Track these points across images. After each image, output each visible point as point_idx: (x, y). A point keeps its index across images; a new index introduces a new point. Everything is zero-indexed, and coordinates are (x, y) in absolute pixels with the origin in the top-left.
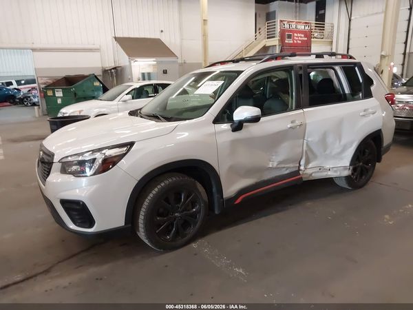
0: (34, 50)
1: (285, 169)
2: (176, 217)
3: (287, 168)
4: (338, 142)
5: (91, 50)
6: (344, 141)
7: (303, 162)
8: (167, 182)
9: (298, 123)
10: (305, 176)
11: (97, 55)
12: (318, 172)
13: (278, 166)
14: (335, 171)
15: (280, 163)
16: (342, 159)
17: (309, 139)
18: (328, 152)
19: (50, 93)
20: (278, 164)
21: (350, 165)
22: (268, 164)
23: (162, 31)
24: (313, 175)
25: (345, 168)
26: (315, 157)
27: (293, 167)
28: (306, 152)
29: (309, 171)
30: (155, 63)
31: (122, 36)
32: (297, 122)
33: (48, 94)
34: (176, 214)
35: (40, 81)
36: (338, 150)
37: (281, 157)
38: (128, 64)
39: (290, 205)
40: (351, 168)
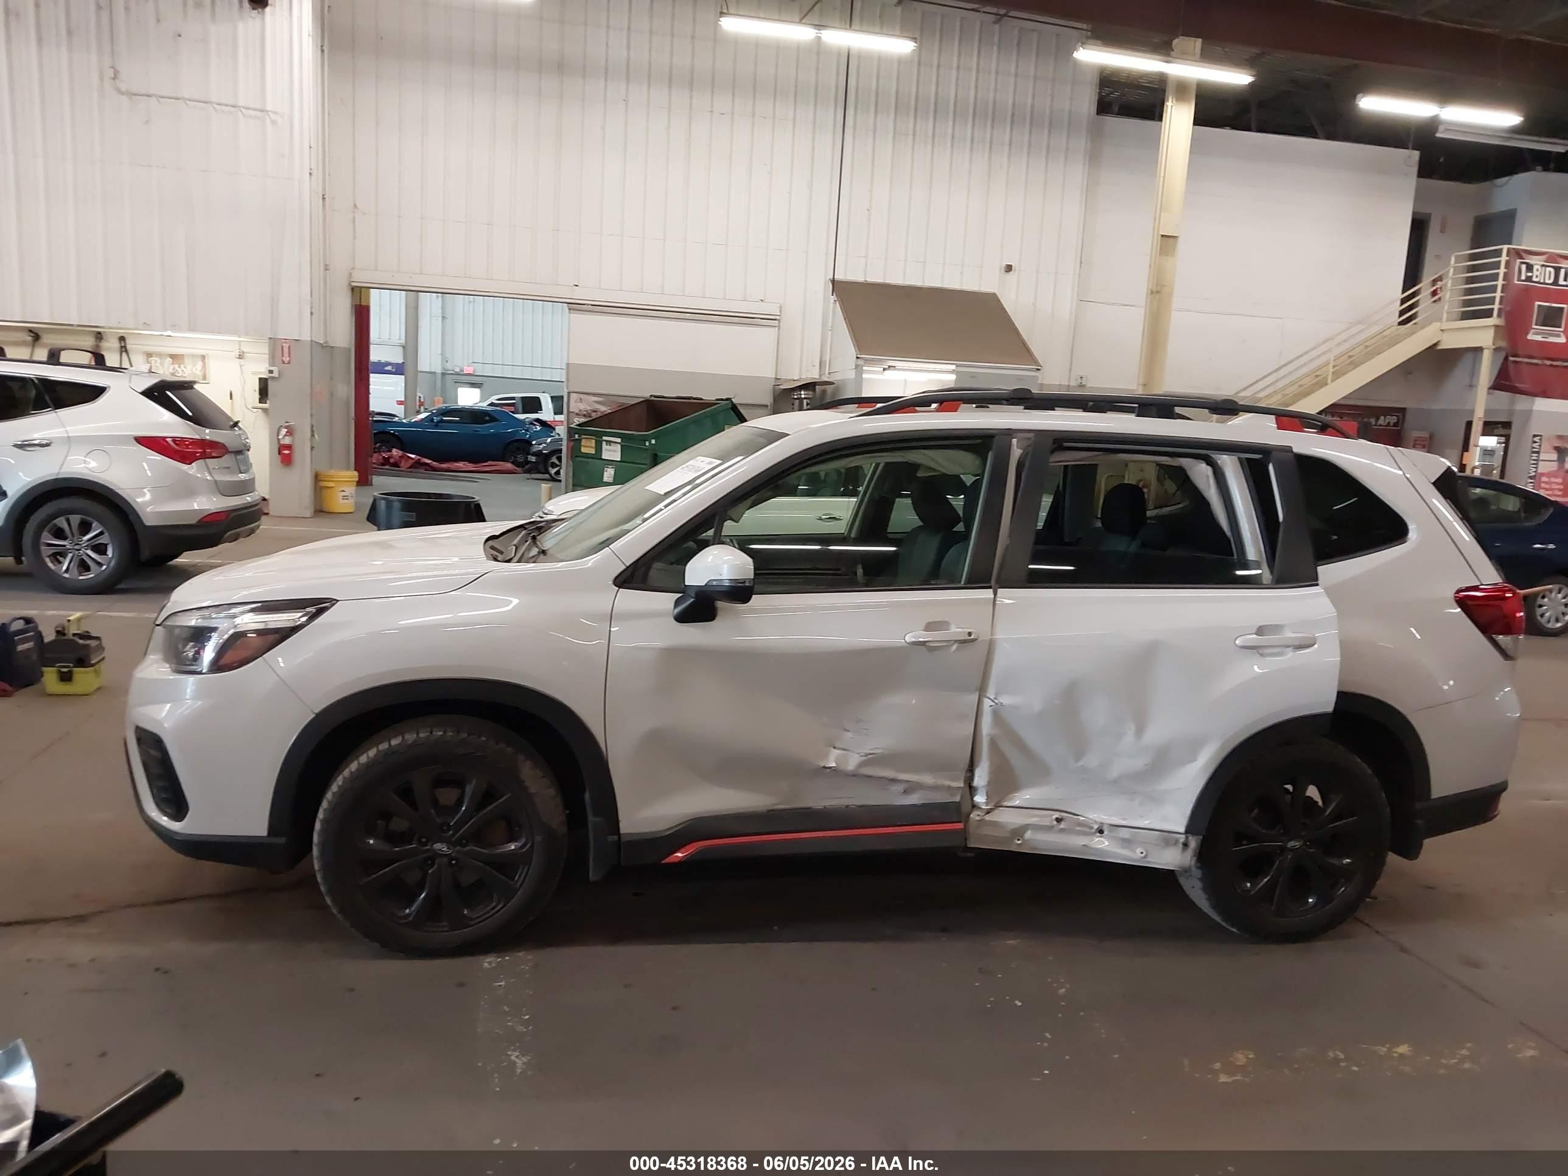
0: (575, 306)
1: (901, 788)
2: (434, 856)
3: (911, 788)
4: (1130, 730)
5: (747, 319)
6: (1157, 732)
7: (981, 778)
8: (411, 737)
9: (956, 631)
10: (987, 831)
11: (765, 336)
12: (1049, 828)
13: (867, 771)
14: (1127, 842)
15: (872, 760)
16: (1156, 800)
17: (1005, 700)
18: (1091, 760)
19: (588, 447)
20: (862, 765)
21: (1189, 830)
22: (826, 756)
23: (1009, 268)
24: (1028, 835)
25: (1167, 838)
26: (1041, 772)
27: (935, 788)
28: (993, 743)
29: (1007, 818)
30: (953, 377)
31: (860, 278)
32: (954, 629)
33: (583, 450)
34: (438, 846)
35: (574, 407)
36: (1139, 763)
37: (878, 742)
38: (851, 375)
39: (944, 930)
40: (1193, 843)
